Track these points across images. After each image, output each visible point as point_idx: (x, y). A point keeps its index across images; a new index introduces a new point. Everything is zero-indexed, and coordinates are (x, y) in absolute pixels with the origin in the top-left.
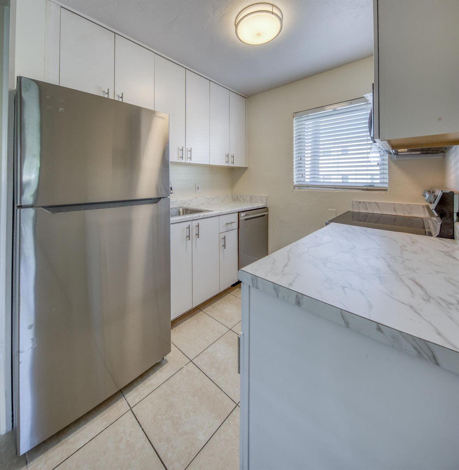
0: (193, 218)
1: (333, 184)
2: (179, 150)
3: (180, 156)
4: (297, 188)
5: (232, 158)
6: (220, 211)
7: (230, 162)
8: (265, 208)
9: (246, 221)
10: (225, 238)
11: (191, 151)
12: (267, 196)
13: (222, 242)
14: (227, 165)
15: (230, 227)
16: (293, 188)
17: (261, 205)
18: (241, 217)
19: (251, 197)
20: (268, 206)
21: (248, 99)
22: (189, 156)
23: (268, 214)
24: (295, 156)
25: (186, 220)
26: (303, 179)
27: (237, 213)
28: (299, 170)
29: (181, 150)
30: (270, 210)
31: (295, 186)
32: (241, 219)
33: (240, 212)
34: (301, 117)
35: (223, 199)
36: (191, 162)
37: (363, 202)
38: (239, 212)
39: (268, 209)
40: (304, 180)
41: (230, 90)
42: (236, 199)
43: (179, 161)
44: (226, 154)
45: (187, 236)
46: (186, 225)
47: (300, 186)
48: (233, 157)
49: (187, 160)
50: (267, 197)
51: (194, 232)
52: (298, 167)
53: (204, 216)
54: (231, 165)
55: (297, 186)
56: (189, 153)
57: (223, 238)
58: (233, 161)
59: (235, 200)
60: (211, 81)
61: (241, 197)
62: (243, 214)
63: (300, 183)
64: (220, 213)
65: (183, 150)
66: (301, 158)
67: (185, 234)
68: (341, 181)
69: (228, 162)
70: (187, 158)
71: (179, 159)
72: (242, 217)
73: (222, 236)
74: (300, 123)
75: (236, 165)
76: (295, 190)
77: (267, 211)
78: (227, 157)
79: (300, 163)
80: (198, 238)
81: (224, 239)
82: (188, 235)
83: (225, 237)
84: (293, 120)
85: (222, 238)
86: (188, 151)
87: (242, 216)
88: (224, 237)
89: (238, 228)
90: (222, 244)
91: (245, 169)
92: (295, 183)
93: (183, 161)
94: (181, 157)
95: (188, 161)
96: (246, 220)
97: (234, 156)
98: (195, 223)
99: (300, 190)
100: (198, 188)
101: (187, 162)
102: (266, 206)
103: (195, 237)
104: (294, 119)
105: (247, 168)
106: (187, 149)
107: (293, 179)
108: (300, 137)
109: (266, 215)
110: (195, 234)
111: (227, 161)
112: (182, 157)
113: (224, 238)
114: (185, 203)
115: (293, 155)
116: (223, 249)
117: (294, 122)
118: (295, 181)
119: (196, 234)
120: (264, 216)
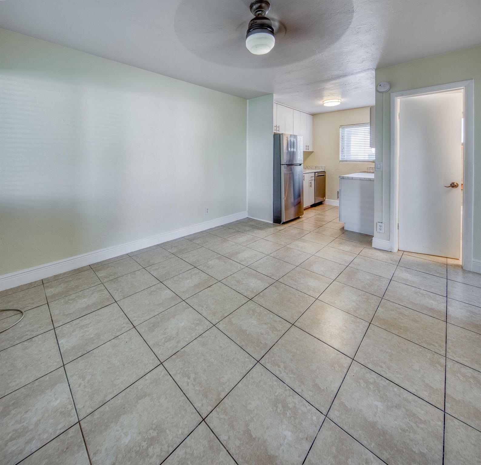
1: (359, 160)
5: (308, 147)
8: (324, 172)
10: (311, 183)
15: (312, 178)
17: (323, 170)
20: (325, 171)
21: (313, 116)
24: (340, 147)
26: (344, 158)
28: (342, 153)
30: (326, 173)
31: (340, 161)
37: (372, 167)
38: (315, 173)
41: (307, 113)
44: (306, 145)
47: (343, 161)
50: (325, 167)
58: (308, 149)
60: (301, 111)
62: (317, 173)
68: (368, 158)
72: (316, 175)
73: (310, 182)
74: (343, 131)
76: (340, 163)
77: (325, 173)
78: (306, 147)
84: (339, 129)
89: (315, 179)
90: (311, 185)
92: (340, 160)
96: (318, 176)
99: (342, 163)
105: (313, 152)
108: (343, 137)
115: (339, 146)
116: (311, 187)
118: (340, 158)
120: (324, 175)
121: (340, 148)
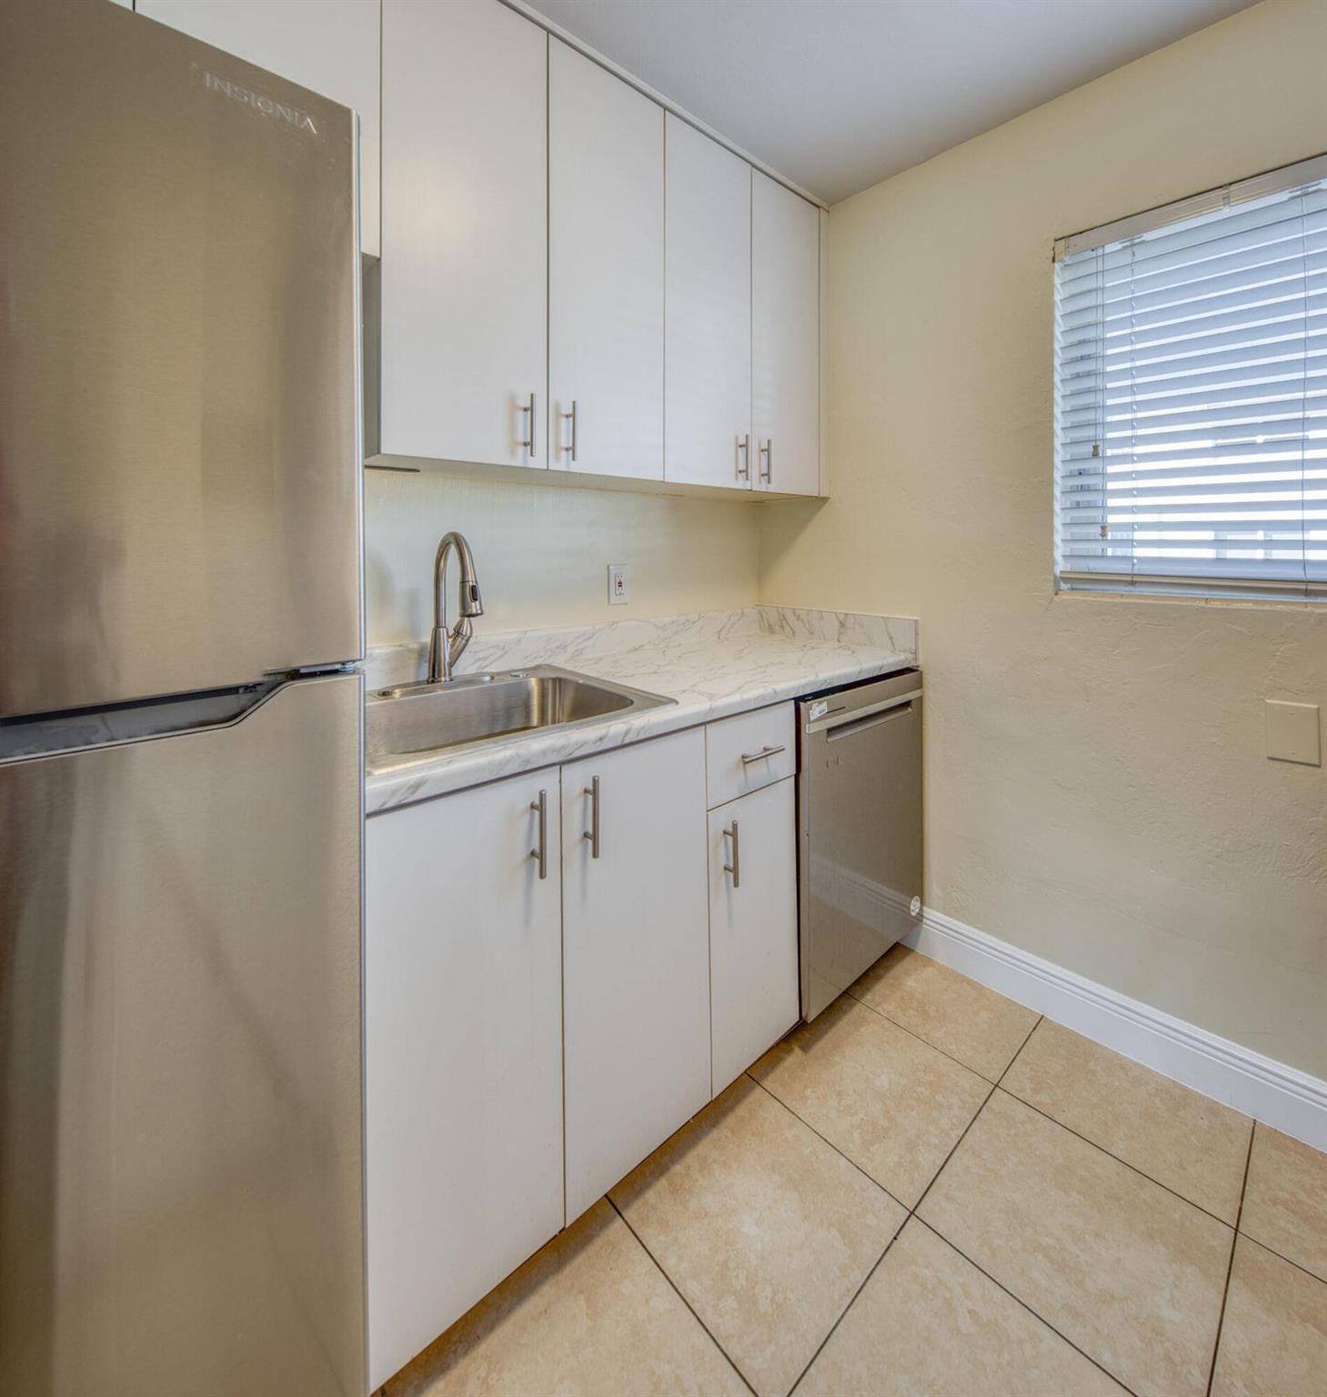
0: (568, 752)
2: (513, 405)
3: (521, 439)
4: (1069, 586)
5: (764, 456)
6: (711, 697)
7: (754, 473)
8: (908, 674)
9: (829, 740)
11: (573, 415)
12: (915, 618)
13: (722, 850)
14: (740, 484)
15: (758, 772)
16: (1050, 588)
17: (890, 661)
18: (810, 722)
19: (841, 622)
20: (920, 662)
21: (828, 212)
22: (565, 441)
23: (921, 699)
24: (1059, 438)
25: (528, 768)
26: (1096, 548)
27: (793, 701)
28: (1078, 506)
29: (526, 410)
30: (929, 679)
31: (1057, 580)
32: (808, 729)
33: (804, 698)
34: (1100, 252)
35: (723, 627)
36: (575, 467)
38: (799, 700)
39: (921, 673)
40: (1103, 550)
41: (753, 166)
42: (776, 626)
43: (518, 462)
44: (737, 438)
45: (533, 853)
46: (523, 792)
47: (1078, 581)
48: (768, 450)
49: (557, 458)
50: (916, 621)
51: (576, 822)
52: (1077, 491)
53: (627, 733)
54: (758, 485)
55: (1065, 580)
56: (565, 424)
57: (725, 833)
58: (765, 471)
59: (771, 630)
60: (670, 111)
61: (798, 619)
62: (816, 709)
63: (1083, 566)
64: (711, 710)
65: (532, 409)
66: (1096, 448)
67: (521, 838)
69: (746, 471)
70: (558, 449)
71: (513, 453)
72: (814, 721)
73: (721, 820)
75: (780, 485)
76: (1061, 596)
77: (919, 684)
78: (741, 452)
79: (1080, 474)
80: (595, 855)
81: (730, 839)
82: (536, 846)
83: (735, 826)
84: (1052, 271)
85: (722, 833)
86: (558, 415)
87: (812, 718)
88: (730, 829)
89: (793, 772)
90: (723, 859)
91: (820, 501)
92: (1061, 566)
93: (538, 462)
94: (525, 444)
95: (561, 464)
97: (773, 447)
98: (577, 777)
99: (1078, 597)
100: (620, 584)
101: (554, 466)
102: (911, 664)
103: (578, 852)
104: (1057, 266)
105: (825, 500)
106: (557, 406)
107: (1050, 545)
108: (1086, 350)
109: (913, 704)
110: (578, 835)
111: (742, 467)
112: (529, 444)
113: (733, 833)
114: (563, 647)
116: (728, 888)
117: (1057, 281)
118: (1059, 554)
119: (586, 835)
120: (907, 704)
121: (1058, 459)
